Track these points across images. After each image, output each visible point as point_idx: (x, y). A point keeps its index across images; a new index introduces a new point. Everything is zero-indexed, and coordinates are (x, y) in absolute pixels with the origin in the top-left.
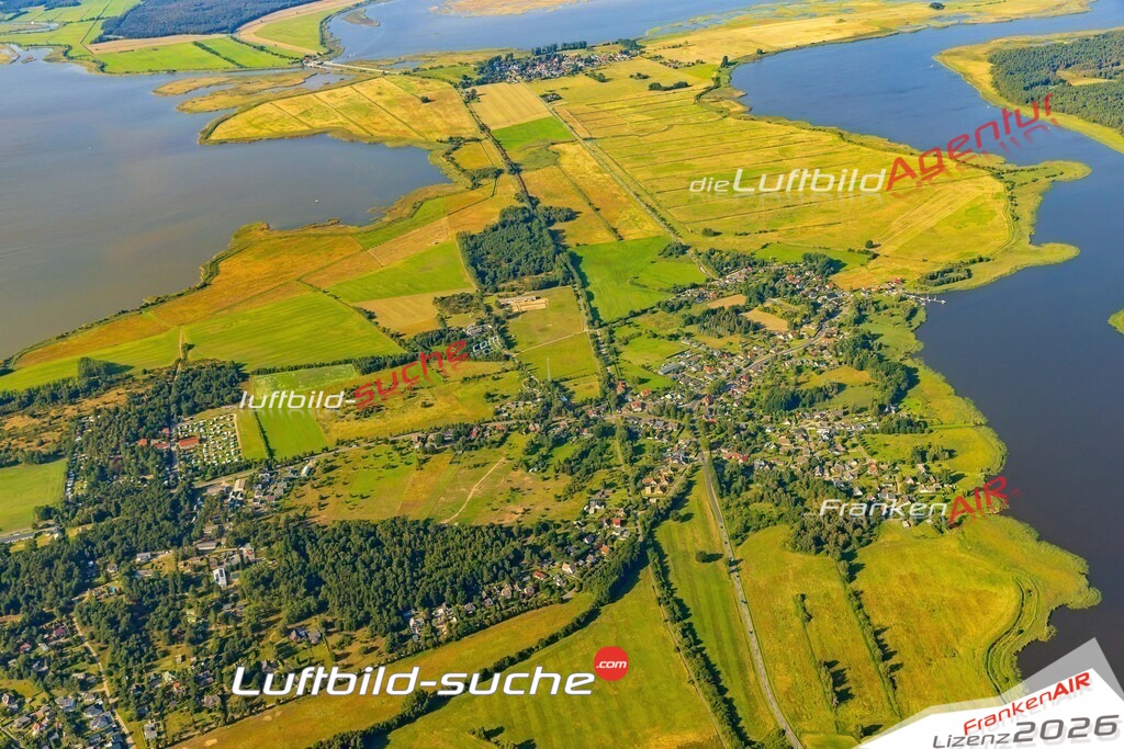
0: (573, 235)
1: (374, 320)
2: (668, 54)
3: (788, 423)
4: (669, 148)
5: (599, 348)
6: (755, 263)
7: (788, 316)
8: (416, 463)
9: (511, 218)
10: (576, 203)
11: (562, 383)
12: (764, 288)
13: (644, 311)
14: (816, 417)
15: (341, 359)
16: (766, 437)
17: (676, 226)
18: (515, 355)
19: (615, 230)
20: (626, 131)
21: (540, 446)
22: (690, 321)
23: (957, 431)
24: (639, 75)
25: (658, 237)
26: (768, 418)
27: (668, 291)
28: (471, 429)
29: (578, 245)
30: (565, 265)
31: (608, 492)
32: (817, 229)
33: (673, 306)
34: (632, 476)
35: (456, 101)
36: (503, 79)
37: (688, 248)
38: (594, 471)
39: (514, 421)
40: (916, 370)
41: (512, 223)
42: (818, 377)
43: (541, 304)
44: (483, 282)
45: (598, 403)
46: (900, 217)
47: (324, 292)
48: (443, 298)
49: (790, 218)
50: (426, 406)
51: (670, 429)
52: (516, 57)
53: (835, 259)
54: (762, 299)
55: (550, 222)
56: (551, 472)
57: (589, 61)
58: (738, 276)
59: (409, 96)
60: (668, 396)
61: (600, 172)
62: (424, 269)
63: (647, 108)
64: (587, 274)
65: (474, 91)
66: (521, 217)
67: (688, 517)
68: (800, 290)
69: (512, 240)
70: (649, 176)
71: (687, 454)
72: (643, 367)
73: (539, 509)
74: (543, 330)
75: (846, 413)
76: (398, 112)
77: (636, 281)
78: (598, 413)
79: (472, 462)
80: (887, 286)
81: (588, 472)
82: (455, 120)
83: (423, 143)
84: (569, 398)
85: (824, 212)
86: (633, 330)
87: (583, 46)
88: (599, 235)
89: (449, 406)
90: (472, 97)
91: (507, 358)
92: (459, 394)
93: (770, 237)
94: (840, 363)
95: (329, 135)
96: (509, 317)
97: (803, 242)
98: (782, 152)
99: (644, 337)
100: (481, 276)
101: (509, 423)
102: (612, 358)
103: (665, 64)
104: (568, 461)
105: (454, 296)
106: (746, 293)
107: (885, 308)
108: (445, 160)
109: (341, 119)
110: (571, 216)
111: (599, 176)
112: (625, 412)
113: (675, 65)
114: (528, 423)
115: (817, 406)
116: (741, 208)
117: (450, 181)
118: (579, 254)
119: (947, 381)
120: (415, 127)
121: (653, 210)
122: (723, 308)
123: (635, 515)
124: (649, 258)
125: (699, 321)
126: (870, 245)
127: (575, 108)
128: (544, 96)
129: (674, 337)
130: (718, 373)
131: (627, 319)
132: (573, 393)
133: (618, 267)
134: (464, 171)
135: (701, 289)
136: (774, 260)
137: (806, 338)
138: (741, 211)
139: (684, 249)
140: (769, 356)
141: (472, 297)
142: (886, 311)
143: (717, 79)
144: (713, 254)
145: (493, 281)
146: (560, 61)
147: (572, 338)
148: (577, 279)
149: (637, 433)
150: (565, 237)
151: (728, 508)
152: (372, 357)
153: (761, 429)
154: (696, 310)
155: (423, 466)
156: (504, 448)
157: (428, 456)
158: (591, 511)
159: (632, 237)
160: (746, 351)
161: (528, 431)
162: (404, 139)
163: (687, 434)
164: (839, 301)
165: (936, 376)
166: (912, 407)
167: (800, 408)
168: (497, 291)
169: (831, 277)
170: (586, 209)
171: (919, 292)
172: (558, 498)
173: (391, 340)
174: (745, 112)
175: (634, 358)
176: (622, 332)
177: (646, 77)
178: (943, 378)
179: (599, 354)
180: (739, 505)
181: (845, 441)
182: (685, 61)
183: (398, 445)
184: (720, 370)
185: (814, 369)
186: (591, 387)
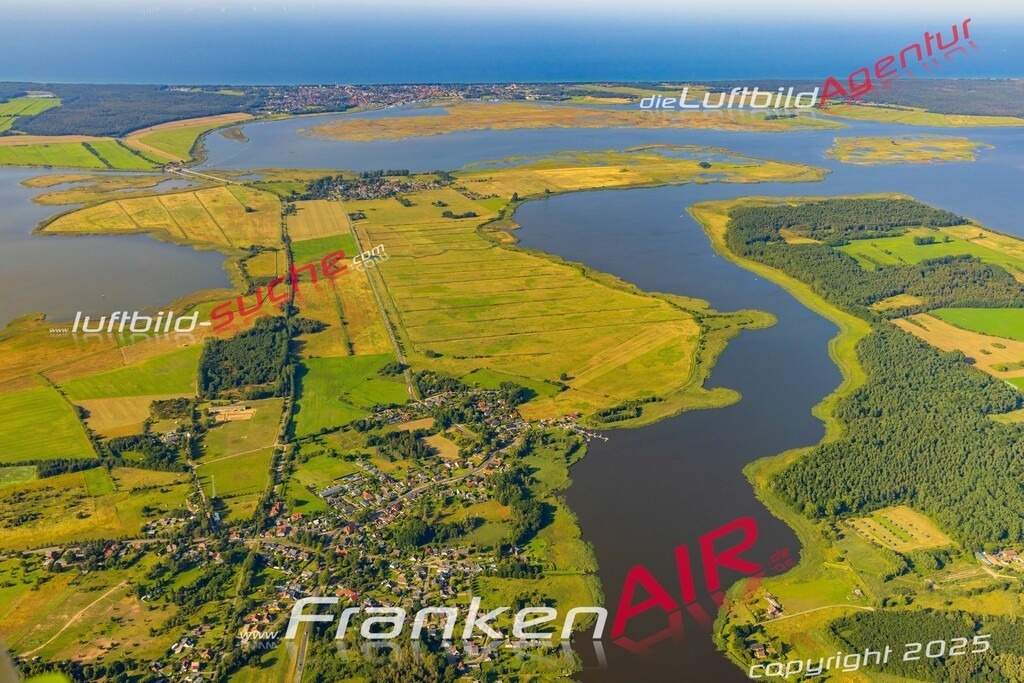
0: (313, 347)
1: (86, 420)
2: (471, 187)
3: (413, 559)
4: (435, 271)
5: (276, 465)
6: (457, 388)
7: (463, 443)
8: (35, 582)
9: (263, 326)
10: (330, 316)
11: (224, 500)
12: (453, 413)
13: (337, 429)
14: (443, 554)
15: (28, 460)
16: (387, 574)
17: (406, 345)
18: (196, 467)
19: (350, 345)
20: (406, 251)
21: (167, 569)
22: (372, 443)
23: (567, 578)
24: (440, 202)
25: (386, 355)
26: (397, 552)
27: (368, 409)
28: (109, 547)
29: (311, 357)
30: (288, 377)
31: (206, 628)
32: (527, 357)
33: (365, 426)
34: (239, 609)
35: (276, 213)
36: (325, 196)
37: (406, 367)
38: (205, 602)
39: (155, 540)
40: (555, 509)
41: (262, 331)
42: (464, 510)
43: (248, 414)
44: (206, 388)
45: (246, 525)
46: (604, 351)
47: (56, 387)
48: (161, 402)
49: (508, 345)
50: (81, 516)
51: (301, 558)
52: (345, 178)
53: (530, 388)
54: (447, 424)
55: (297, 332)
56: (162, 601)
57: (405, 187)
58: (437, 399)
59: (238, 204)
60: (316, 522)
61: (366, 288)
62: (161, 370)
63: (434, 233)
64: (305, 387)
65: (294, 205)
66: (271, 326)
67: (272, 662)
68: (487, 417)
69: (253, 348)
70: (407, 295)
71: (303, 588)
72: (308, 488)
73: (129, 644)
74: (235, 442)
75: (471, 552)
76: (221, 219)
77: (346, 397)
78: (242, 535)
79: (93, 584)
80: (563, 420)
81: (198, 603)
82: (264, 230)
83: (227, 248)
84: (222, 517)
85: (540, 342)
86: (319, 448)
87: (406, 173)
88: (334, 349)
89: (104, 518)
90: (292, 210)
91: (187, 469)
92: (120, 506)
93: (483, 363)
94: (489, 497)
95: (150, 235)
96: (211, 426)
97: (509, 370)
98: (528, 283)
99: (325, 455)
100: (206, 381)
101: (149, 541)
102: (284, 477)
103: (465, 195)
104: (183, 590)
105: (172, 400)
106: (436, 417)
107: (553, 441)
108: (237, 266)
109: (168, 221)
110: (319, 328)
111: (363, 291)
112: (268, 536)
113: (473, 197)
114: (168, 543)
115: (451, 542)
116: (471, 331)
117: (231, 286)
118: (308, 367)
119: (579, 524)
120: (228, 233)
121: (394, 328)
122: (408, 431)
123: (219, 657)
124: (369, 375)
125: (381, 442)
126: (565, 377)
127: (373, 228)
128: (351, 215)
129: (352, 458)
130: (374, 500)
131: (318, 435)
132: (230, 511)
133: (336, 382)
134: (248, 277)
135: (399, 410)
136: (477, 385)
137: (471, 467)
138: (469, 335)
139: (402, 368)
140: (427, 485)
141: (187, 402)
142: (553, 445)
143: (503, 213)
144: (424, 375)
145: (216, 388)
146: (381, 185)
147: (258, 453)
148: (292, 392)
149: (267, 561)
150: (303, 348)
151: (313, 653)
152: (59, 460)
153: (385, 564)
154: (383, 432)
155: (42, 587)
156: (131, 572)
157: (52, 574)
158: (178, 651)
159: (363, 353)
160: (410, 478)
161: (163, 552)
162: (213, 243)
163: (314, 565)
164: (515, 432)
165: (570, 516)
166: (536, 550)
167: (432, 544)
168: (214, 398)
169: (520, 407)
170: (336, 322)
171: (589, 428)
172: (153, 632)
173: (89, 442)
174: (512, 244)
175: (304, 476)
176: (308, 449)
177: (444, 205)
178: (576, 518)
179: (274, 472)
180: (325, 651)
181: (457, 582)
182: (484, 194)
183: (28, 561)
184: (377, 496)
185: (463, 501)
186: (249, 506)
